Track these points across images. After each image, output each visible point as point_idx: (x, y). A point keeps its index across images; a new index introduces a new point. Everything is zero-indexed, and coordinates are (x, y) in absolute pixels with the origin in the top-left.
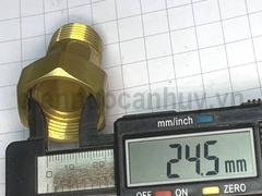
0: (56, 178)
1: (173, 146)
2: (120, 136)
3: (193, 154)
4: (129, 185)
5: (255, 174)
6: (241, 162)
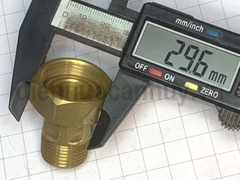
1: (179, 42)
2: (144, 16)
3: (191, 54)
4: (134, 54)
5: (228, 90)
6: (223, 76)
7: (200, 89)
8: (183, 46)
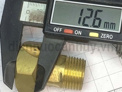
0: (31, 14)
4: (51, 23)
5: (119, 32)
6: (113, 24)
8: (82, 10)
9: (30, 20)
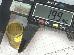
0: (16, 8)
5: (70, 25)
6: (67, 21)
7: (59, 26)
8: (51, 11)
9: (15, 11)
